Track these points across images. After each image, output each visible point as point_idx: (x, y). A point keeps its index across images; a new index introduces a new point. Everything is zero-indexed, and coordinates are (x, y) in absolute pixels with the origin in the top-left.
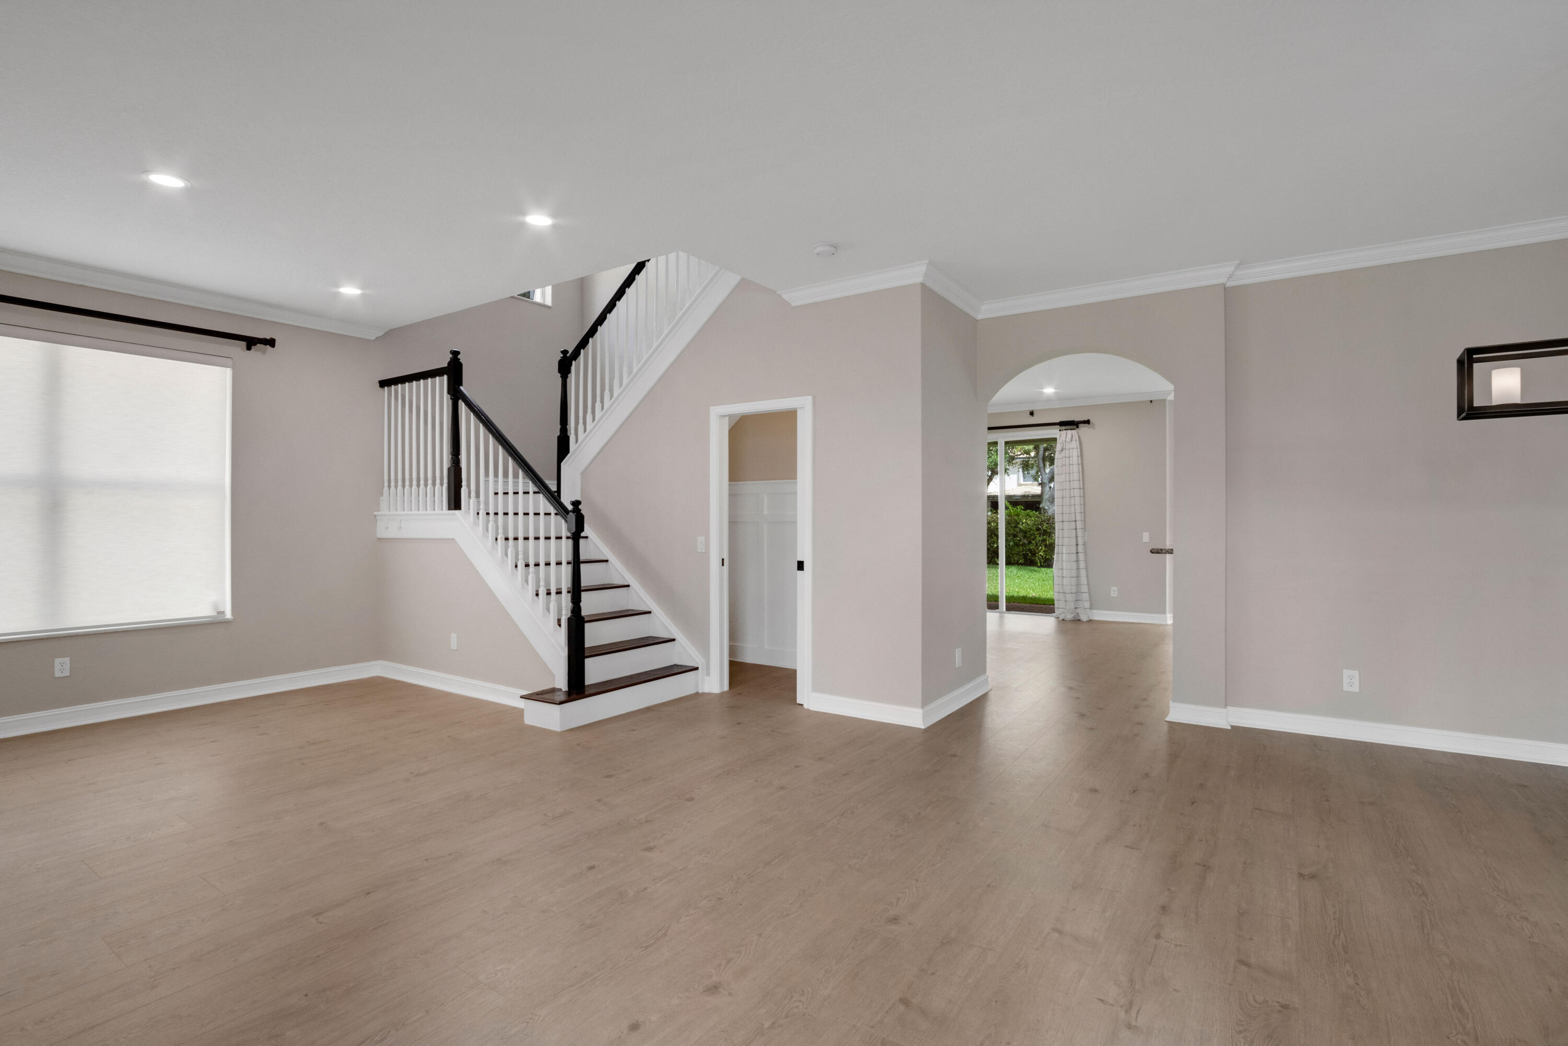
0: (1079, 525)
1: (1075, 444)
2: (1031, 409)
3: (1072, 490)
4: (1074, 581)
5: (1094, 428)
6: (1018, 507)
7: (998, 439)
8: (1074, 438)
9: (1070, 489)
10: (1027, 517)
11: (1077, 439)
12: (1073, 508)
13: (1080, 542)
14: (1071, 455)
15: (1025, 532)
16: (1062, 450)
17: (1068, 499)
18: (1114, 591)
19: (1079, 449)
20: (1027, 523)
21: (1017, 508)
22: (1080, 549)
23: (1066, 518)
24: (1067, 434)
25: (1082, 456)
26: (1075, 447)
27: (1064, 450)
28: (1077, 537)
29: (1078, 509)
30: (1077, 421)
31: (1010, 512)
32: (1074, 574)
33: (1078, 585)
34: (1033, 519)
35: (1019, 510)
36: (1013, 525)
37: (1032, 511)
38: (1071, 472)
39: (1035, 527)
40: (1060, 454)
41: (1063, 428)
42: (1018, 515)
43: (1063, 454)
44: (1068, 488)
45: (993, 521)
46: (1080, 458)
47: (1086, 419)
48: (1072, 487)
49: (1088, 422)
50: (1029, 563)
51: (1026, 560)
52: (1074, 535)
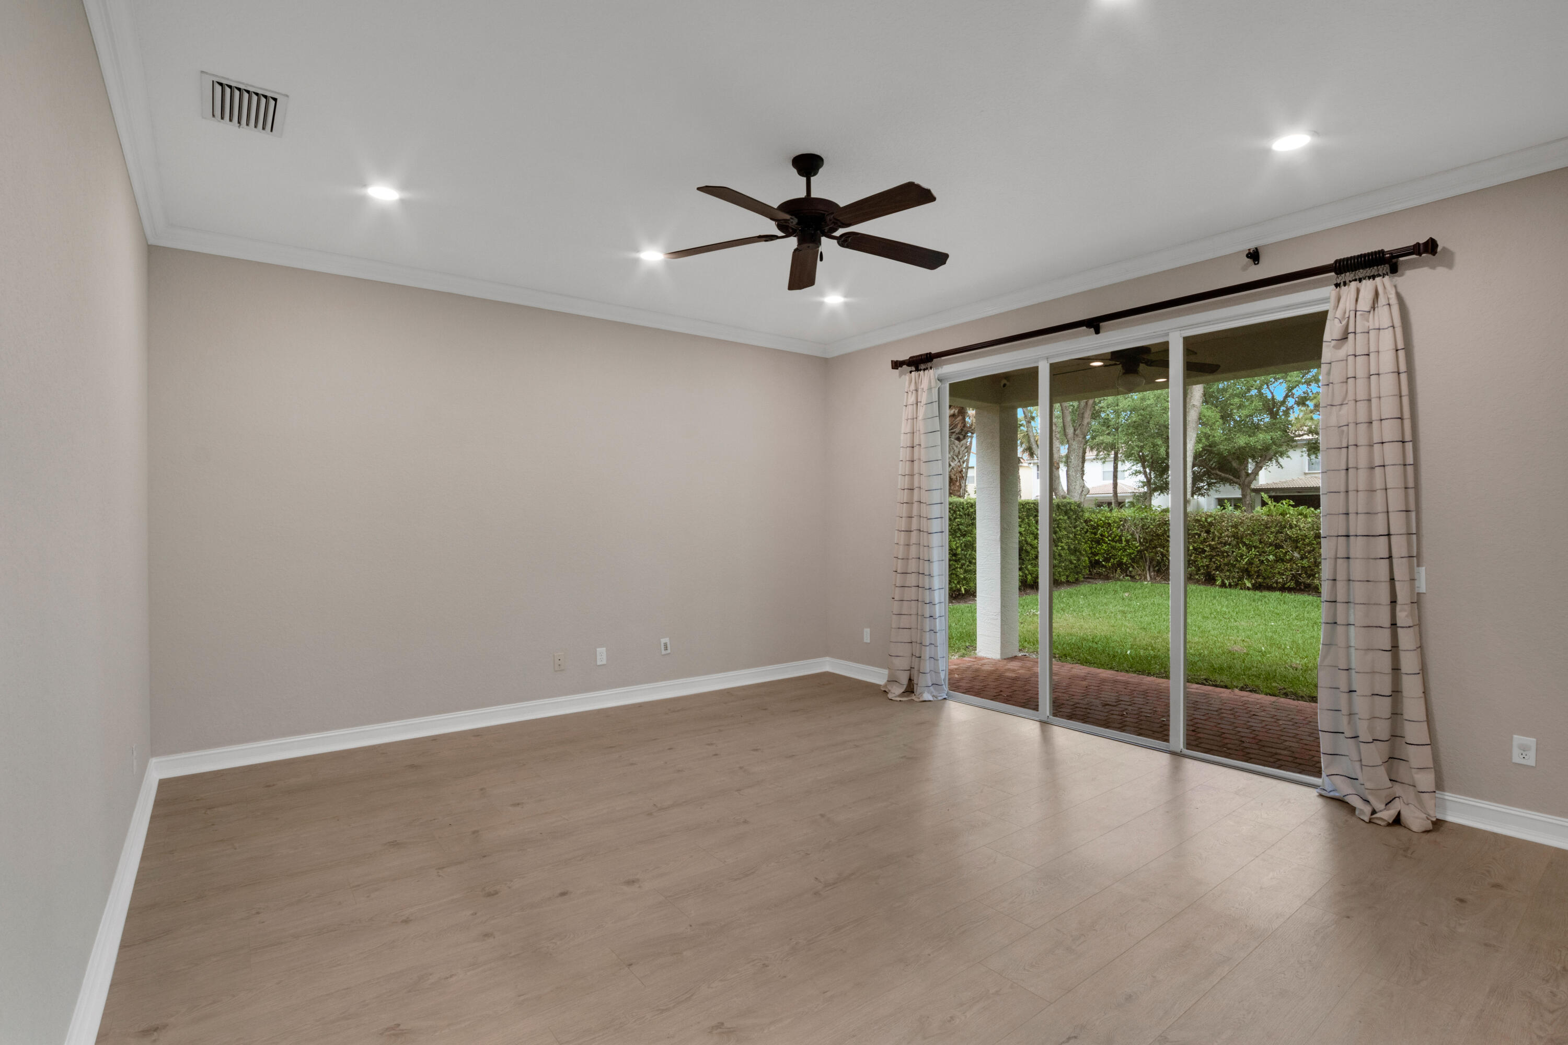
0: (1399, 546)
1: (1384, 316)
2: (1252, 246)
3: (1377, 448)
4: (1384, 706)
5: (1450, 265)
6: (1284, 502)
7: (1167, 335)
8: (1382, 300)
9: (1371, 446)
10: (1300, 517)
11: (1394, 301)
12: (1379, 496)
13: (1403, 595)
14: (1373, 348)
15: (1296, 541)
16: (1345, 338)
17: (1363, 474)
18: (1524, 749)
19: (1399, 331)
20: (1299, 526)
21: (1282, 503)
22: (1403, 617)
23: (1358, 525)
24: (1358, 291)
25: (1408, 347)
26: (1386, 323)
27: (1351, 336)
28: (1392, 579)
29: (1396, 500)
30: (1390, 252)
31: (1270, 510)
32: (1384, 685)
33: (1396, 714)
34: (1309, 520)
35: (1286, 506)
36: (1273, 530)
37: (1308, 508)
38: (1374, 394)
39: (1312, 533)
40: (1337, 347)
41: (1348, 276)
42: (1283, 514)
43: (1348, 348)
44: (1362, 441)
45: (1241, 523)
46: (1401, 354)
47: (1422, 240)
48: (1376, 439)
49: (1430, 247)
50: (1303, 588)
51: (1298, 583)
52: (1384, 575)
